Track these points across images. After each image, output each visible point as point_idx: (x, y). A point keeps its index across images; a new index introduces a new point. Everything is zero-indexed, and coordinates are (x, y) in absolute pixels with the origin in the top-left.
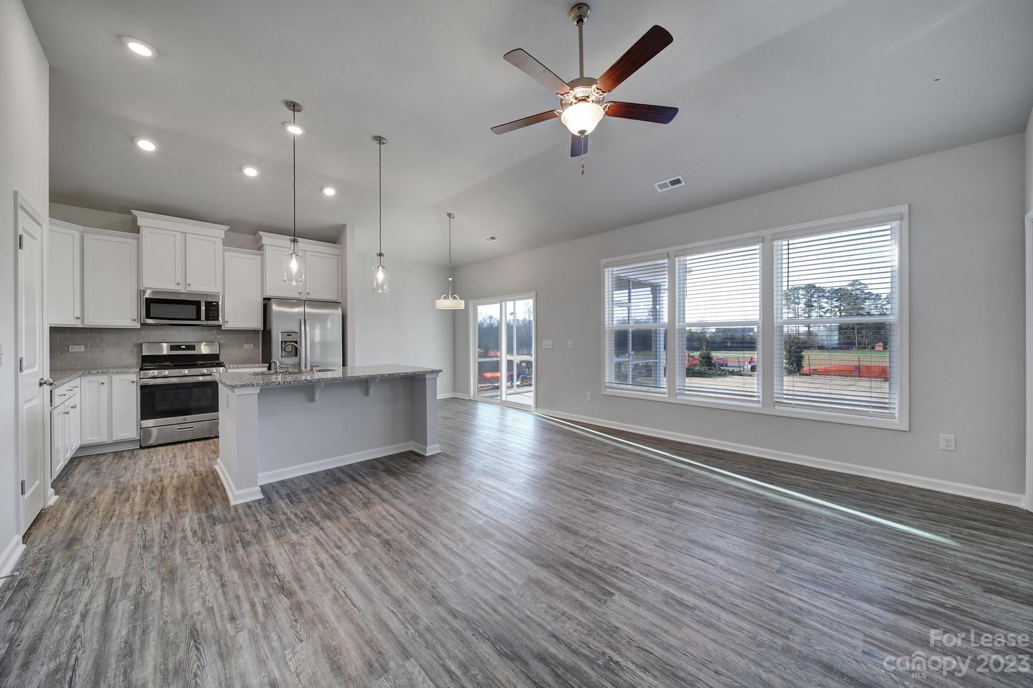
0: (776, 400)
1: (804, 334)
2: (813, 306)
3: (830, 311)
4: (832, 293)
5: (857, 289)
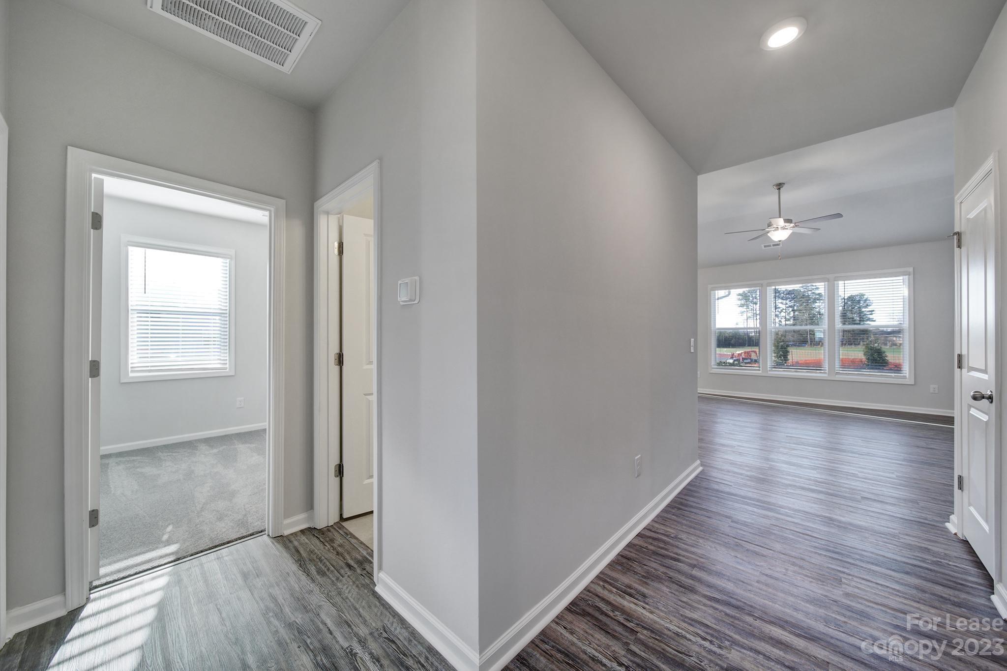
0: (836, 371)
3: (785, 311)
4: (786, 294)
5: (809, 291)
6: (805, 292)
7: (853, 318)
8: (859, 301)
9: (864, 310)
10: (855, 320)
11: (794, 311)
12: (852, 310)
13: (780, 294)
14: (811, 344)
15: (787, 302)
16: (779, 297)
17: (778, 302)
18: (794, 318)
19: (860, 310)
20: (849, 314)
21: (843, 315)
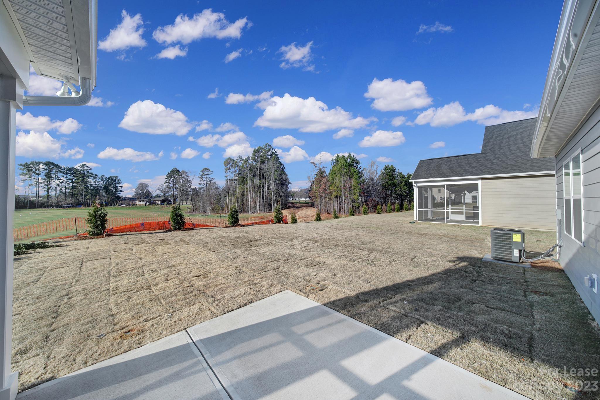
1: (44, 197)
2: (52, 177)
3: (65, 182)
4: (67, 170)
5: (84, 170)
6: (82, 170)
7: (111, 190)
8: (115, 180)
9: (117, 185)
10: (112, 191)
11: (73, 183)
12: (111, 185)
13: (62, 170)
14: (85, 206)
15: (68, 176)
16: (61, 172)
17: (60, 175)
18: (73, 188)
19: (115, 186)
20: (109, 188)
21: (106, 188)
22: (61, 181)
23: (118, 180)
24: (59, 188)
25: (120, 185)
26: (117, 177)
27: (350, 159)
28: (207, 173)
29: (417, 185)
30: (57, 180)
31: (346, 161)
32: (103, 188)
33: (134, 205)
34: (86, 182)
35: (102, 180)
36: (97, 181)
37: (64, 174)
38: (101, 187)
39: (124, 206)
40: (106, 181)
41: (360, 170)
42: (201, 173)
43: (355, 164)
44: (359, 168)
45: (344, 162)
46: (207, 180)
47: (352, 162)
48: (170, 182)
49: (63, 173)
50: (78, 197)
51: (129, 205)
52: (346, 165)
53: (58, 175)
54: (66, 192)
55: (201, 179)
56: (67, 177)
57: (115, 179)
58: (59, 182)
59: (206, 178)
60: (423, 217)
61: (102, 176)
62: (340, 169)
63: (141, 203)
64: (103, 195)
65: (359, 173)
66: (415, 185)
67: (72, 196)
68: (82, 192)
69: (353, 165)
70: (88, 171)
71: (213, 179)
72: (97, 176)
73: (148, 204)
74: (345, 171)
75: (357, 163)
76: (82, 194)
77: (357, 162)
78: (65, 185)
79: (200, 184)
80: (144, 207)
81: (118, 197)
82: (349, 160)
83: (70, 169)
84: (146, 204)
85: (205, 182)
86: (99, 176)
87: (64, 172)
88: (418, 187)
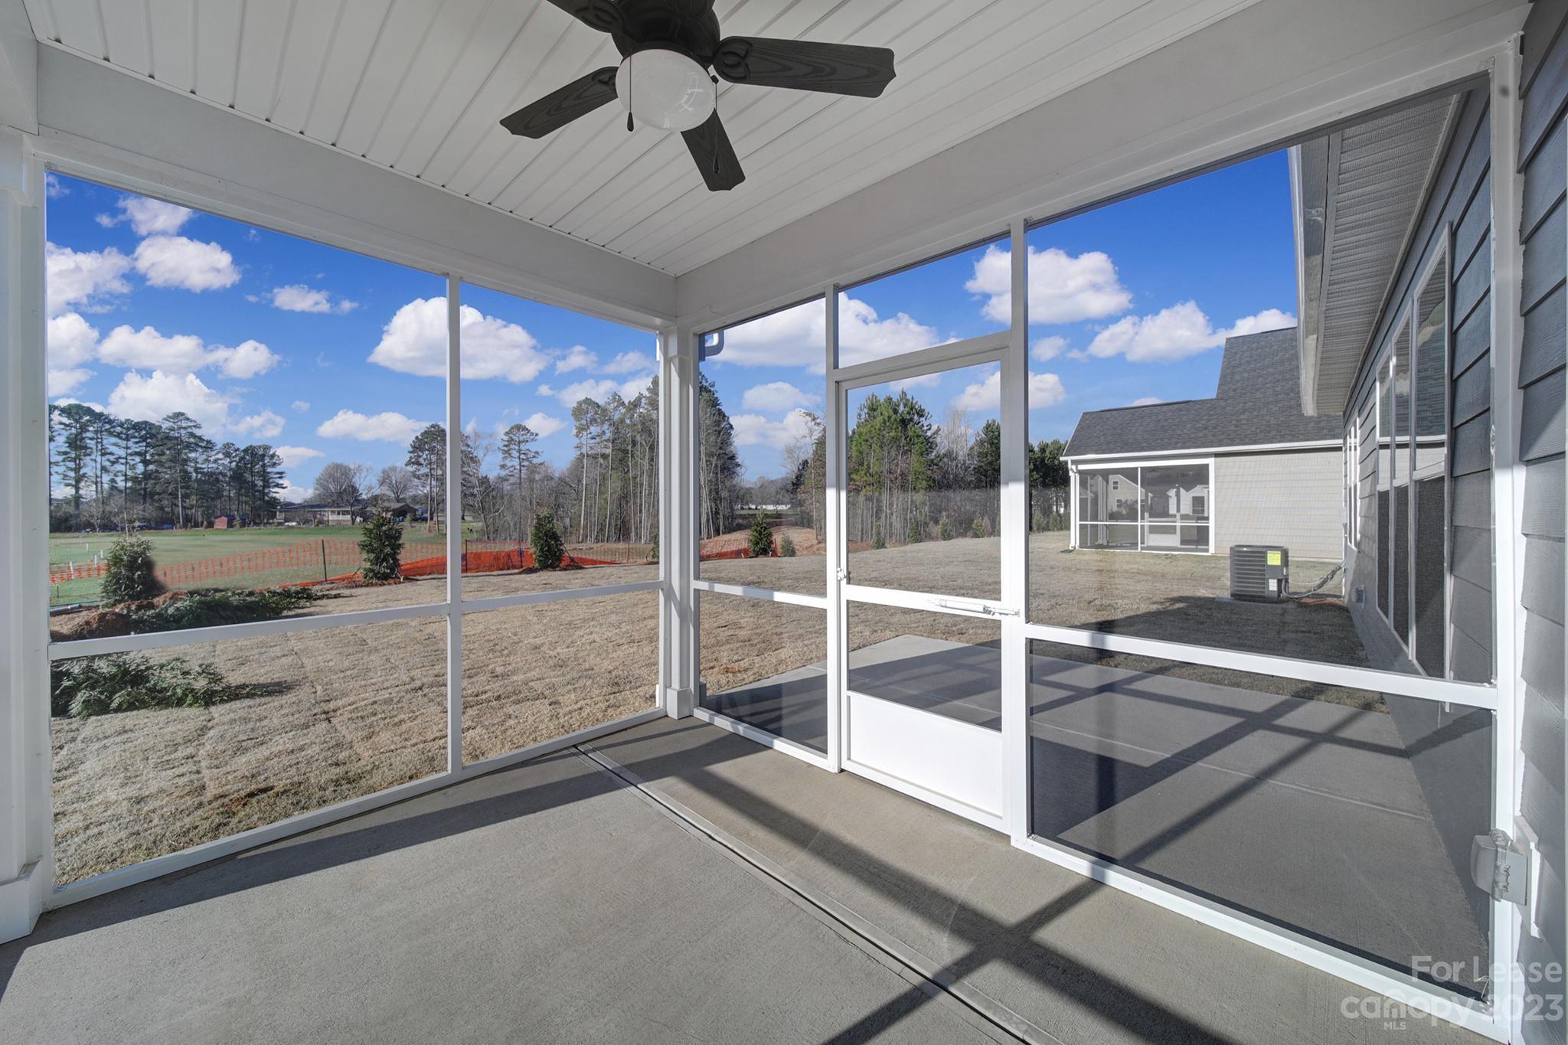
1: (66, 501)
2: (88, 448)
3: (123, 461)
4: (128, 429)
5: (180, 428)
6: (172, 429)
7: (253, 482)
8: (263, 456)
9: (269, 470)
10: (256, 485)
11: (146, 463)
12: (251, 469)
13: (114, 427)
14: (185, 526)
15: (130, 444)
16: (111, 434)
17: (109, 442)
18: (147, 476)
19: (264, 471)
20: (247, 476)
21: (237, 476)
22: (112, 458)
23: (273, 456)
24: (106, 478)
25: (278, 469)
26: (267, 448)
27: (905, 405)
28: (522, 438)
29: (1077, 467)
30: (103, 455)
31: (895, 411)
32: (231, 477)
33: (320, 522)
34: (185, 461)
35: (227, 455)
36: (212, 459)
37: (121, 438)
38: (224, 475)
39: (293, 527)
40: (237, 459)
41: (929, 434)
42: (506, 438)
43: (916, 417)
44: (925, 428)
45: (891, 412)
46: (522, 456)
47: (909, 413)
48: (421, 460)
49: (118, 436)
50: (165, 502)
51: (307, 521)
52: (895, 420)
53: (105, 442)
54: (126, 488)
55: (507, 453)
56: (128, 448)
57: (261, 452)
58: (108, 460)
59: (519, 451)
60: (1089, 538)
61: (228, 445)
62: (880, 430)
63: (341, 517)
64: (229, 497)
65: (927, 439)
66: (1074, 467)
67: (145, 499)
68: (176, 489)
69: (911, 420)
70: (190, 430)
71: (537, 453)
72: (214, 445)
73: (358, 519)
74: (893, 434)
75: (922, 416)
76: (174, 495)
77: (921, 413)
78: (122, 468)
79: (503, 467)
80: (349, 528)
81: (274, 502)
82: (902, 407)
83: (137, 426)
84: (353, 521)
85: (516, 462)
86: (219, 446)
87: (119, 434)
88: (1080, 472)
